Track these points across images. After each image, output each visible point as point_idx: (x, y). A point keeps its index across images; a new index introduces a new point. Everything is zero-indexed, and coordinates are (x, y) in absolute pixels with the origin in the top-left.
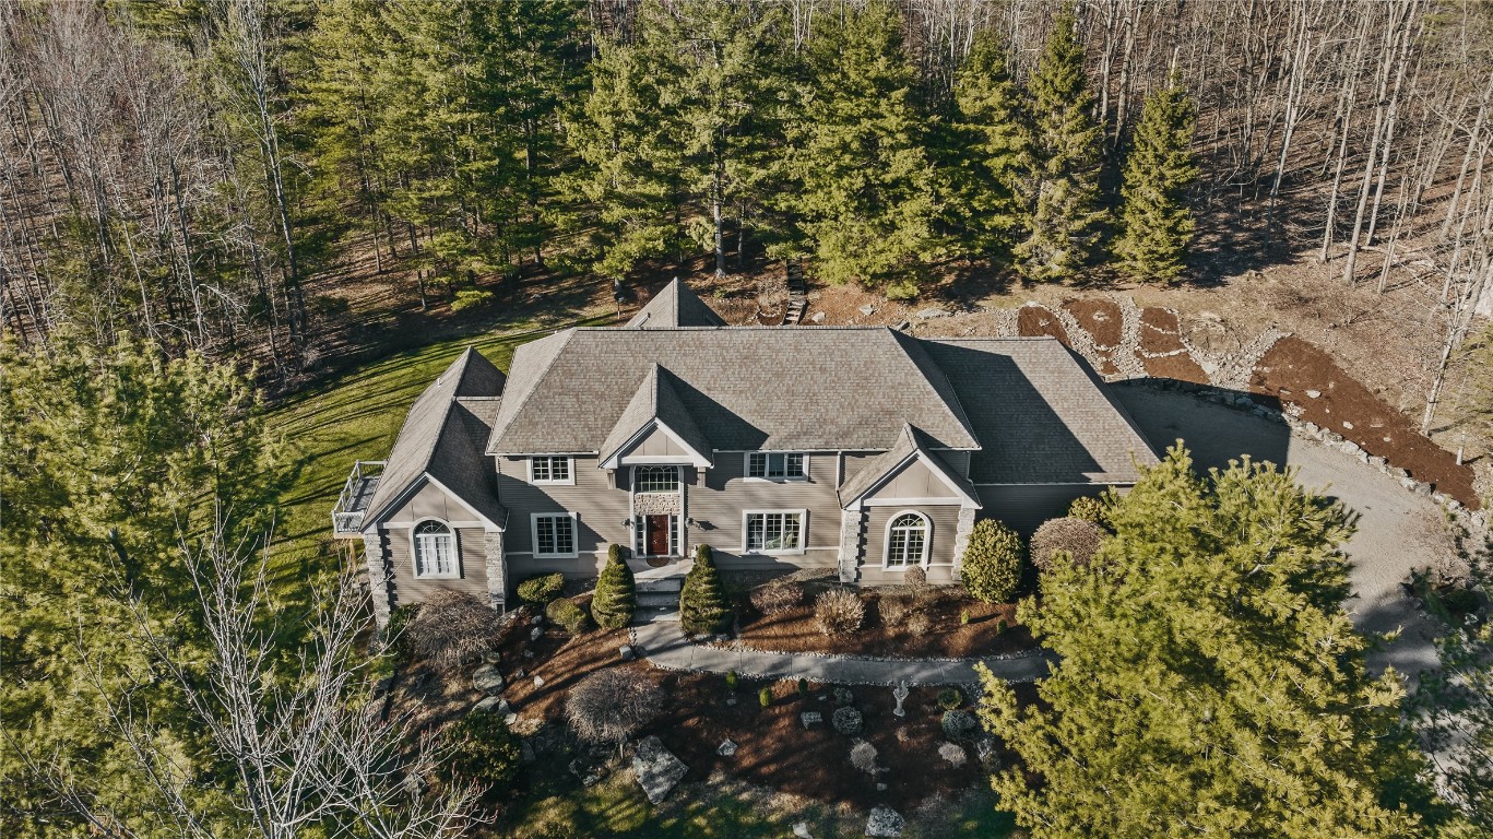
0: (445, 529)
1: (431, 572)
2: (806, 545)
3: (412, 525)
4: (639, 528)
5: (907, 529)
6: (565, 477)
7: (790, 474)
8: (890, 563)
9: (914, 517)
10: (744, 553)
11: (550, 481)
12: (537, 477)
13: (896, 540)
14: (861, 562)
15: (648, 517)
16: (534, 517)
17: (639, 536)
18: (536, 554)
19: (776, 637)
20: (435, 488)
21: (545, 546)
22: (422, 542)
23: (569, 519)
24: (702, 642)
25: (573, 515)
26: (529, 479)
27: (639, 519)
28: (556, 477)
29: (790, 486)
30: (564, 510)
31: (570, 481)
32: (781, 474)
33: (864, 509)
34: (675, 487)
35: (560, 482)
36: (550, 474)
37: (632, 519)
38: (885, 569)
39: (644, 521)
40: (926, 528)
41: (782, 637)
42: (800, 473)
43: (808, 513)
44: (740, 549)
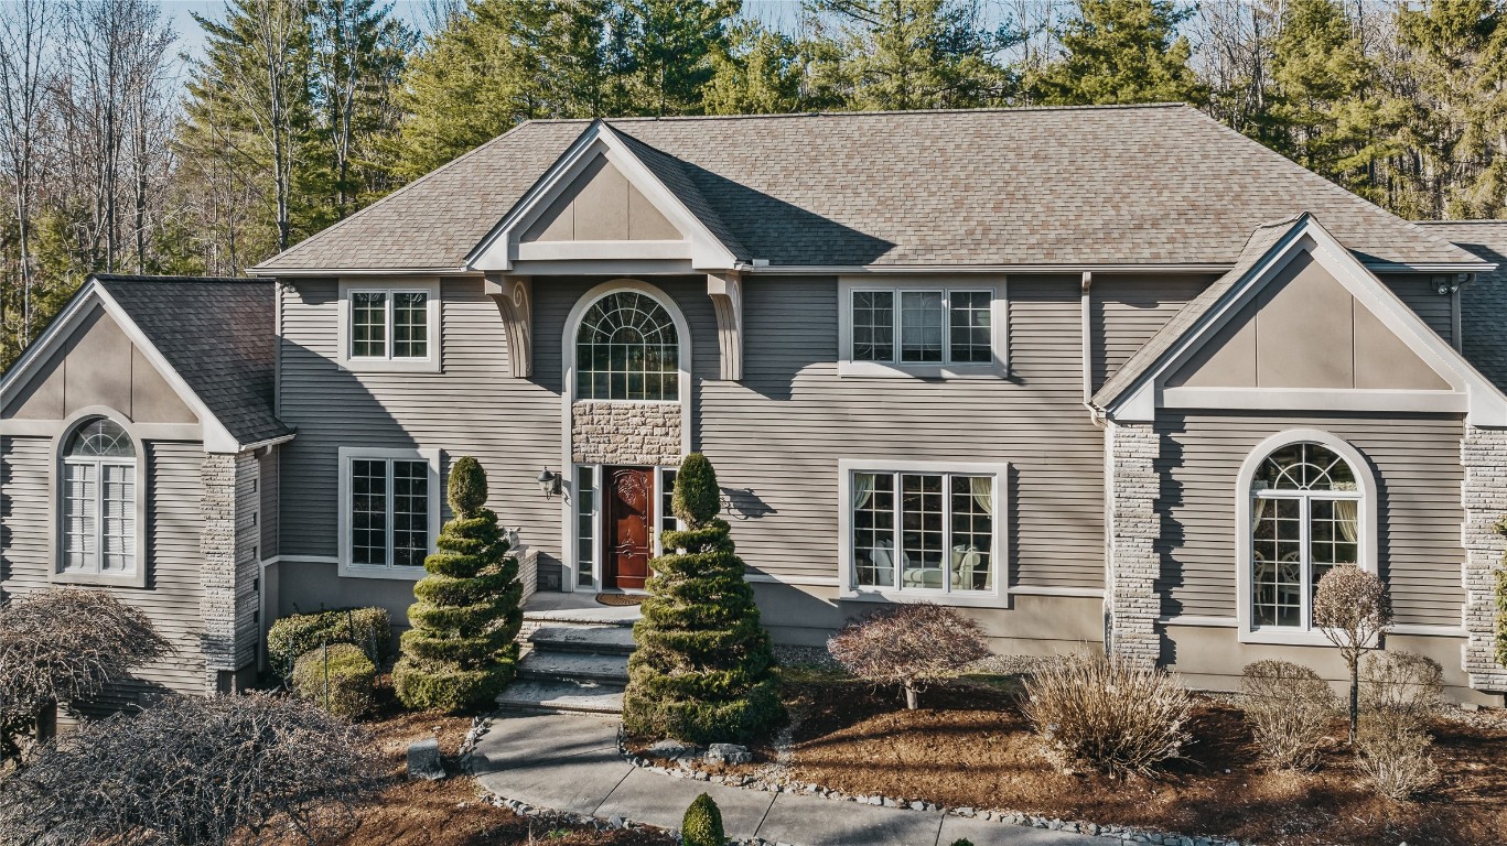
0: (124, 444)
1: (84, 568)
2: (1013, 579)
3: (58, 428)
4: (585, 504)
5: (1304, 496)
6: (420, 350)
7: (959, 355)
8: (1261, 617)
9: (1317, 453)
10: (845, 593)
11: (387, 361)
12: (359, 350)
13: (1272, 536)
14: (1171, 608)
15: (608, 471)
16: (347, 455)
17: (584, 527)
18: (347, 566)
19: (900, 767)
20: (114, 326)
21: (368, 547)
22: (77, 474)
23: (422, 468)
24: (667, 758)
25: (430, 454)
26: (339, 351)
27: (584, 475)
28: (400, 350)
29: (959, 389)
30: (409, 442)
31: (430, 361)
32: (934, 355)
33: (1168, 421)
34: (671, 391)
35: (409, 362)
36: (388, 340)
37: (567, 474)
38: (1244, 634)
39: (597, 482)
40: (1362, 492)
41: (918, 768)
42: (984, 355)
43: (1013, 474)
44: (835, 583)
